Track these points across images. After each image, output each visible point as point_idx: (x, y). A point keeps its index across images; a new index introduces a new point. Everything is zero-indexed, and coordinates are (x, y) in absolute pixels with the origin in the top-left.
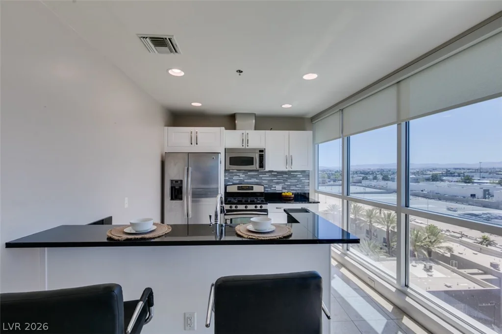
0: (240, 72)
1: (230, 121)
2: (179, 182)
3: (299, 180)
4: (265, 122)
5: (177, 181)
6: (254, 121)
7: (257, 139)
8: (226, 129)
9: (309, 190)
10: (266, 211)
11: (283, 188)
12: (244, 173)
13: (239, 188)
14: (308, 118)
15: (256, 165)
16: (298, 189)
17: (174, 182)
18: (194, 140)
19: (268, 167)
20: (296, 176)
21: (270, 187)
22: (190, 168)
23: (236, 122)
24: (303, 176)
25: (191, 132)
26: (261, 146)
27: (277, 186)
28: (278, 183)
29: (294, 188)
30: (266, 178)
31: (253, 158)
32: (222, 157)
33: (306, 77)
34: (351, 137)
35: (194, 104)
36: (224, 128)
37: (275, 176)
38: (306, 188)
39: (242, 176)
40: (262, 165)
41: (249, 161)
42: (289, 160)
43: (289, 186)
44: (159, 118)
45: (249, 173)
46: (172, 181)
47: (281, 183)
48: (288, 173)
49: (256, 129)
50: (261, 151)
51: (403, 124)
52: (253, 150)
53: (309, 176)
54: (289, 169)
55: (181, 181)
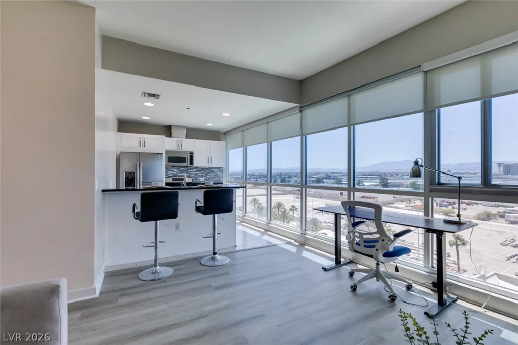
0: (188, 108)
1: (168, 130)
2: (132, 174)
3: (217, 175)
4: (193, 133)
5: (130, 173)
6: (185, 131)
7: (188, 145)
8: (166, 136)
9: (222, 181)
11: (205, 180)
12: (176, 169)
13: (174, 180)
14: (222, 132)
15: (187, 164)
16: (215, 180)
17: (128, 174)
18: (142, 143)
19: (196, 164)
20: (214, 171)
21: (196, 179)
22: (141, 164)
23: (172, 130)
24: (219, 171)
25: (140, 138)
26: (191, 150)
27: (201, 178)
28: (202, 176)
29: (212, 179)
30: (193, 172)
31: (185, 158)
32: (164, 156)
33: (224, 115)
34: (248, 147)
35: (143, 118)
36: (164, 136)
37: (200, 171)
38: (221, 179)
39: (175, 171)
40: (191, 163)
41: (182, 160)
42: (210, 160)
43: (209, 178)
45: (181, 169)
46: (126, 173)
47: (204, 176)
48: (209, 169)
49: (187, 137)
50: (191, 153)
52: (185, 152)
53: (223, 171)
54: (210, 166)
55: (134, 173)
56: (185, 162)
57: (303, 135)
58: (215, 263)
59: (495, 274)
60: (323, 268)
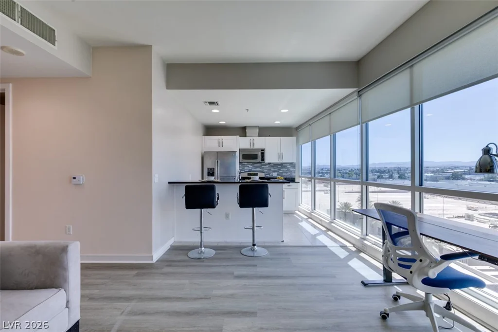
0: (247, 110)
1: (242, 131)
3: (288, 170)
4: (265, 131)
5: (211, 169)
6: (258, 131)
7: (259, 143)
8: (240, 136)
9: (295, 176)
11: (277, 175)
12: (251, 165)
13: (249, 174)
14: (294, 128)
15: (259, 159)
16: (288, 175)
18: (221, 144)
19: (267, 161)
20: (286, 166)
21: (269, 174)
22: (219, 161)
23: (247, 131)
24: (291, 167)
25: (219, 139)
26: (262, 147)
27: (274, 173)
28: (274, 171)
29: (284, 174)
30: (266, 168)
31: (257, 155)
32: (238, 154)
33: (282, 111)
34: (316, 141)
35: (220, 122)
36: (238, 136)
37: (272, 166)
38: (293, 174)
39: (250, 167)
40: (263, 159)
41: (255, 157)
42: (280, 156)
43: (282, 173)
44: (201, 131)
45: (255, 165)
46: (208, 169)
47: (276, 171)
48: (281, 164)
49: (260, 135)
50: (263, 150)
51: (332, 135)
52: (257, 150)
53: (295, 166)
54: (280, 162)
55: (214, 169)
56: (257, 159)
57: (363, 123)
58: (254, 253)
60: (362, 282)
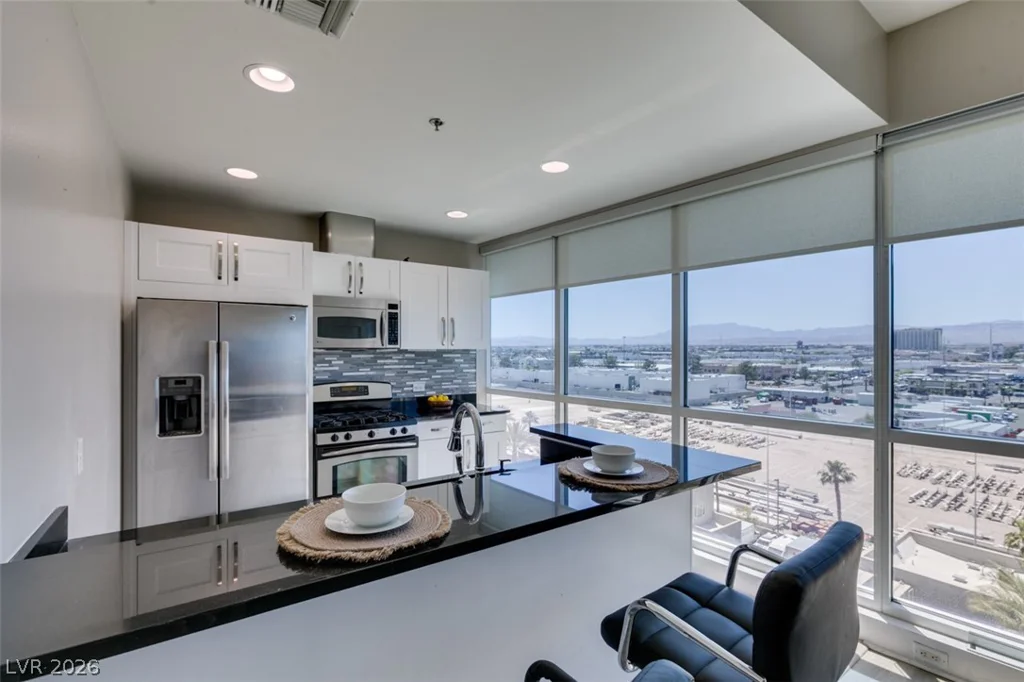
0: (438, 123)
2: (190, 383)
3: (458, 370)
5: (180, 381)
6: (372, 238)
9: (475, 389)
10: (413, 438)
11: (428, 387)
12: (341, 357)
13: (333, 392)
15: (382, 337)
16: (455, 387)
17: (172, 384)
18: (227, 268)
20: (450, 361)
21: (401, 386)
22: (227, 345)
23: (330, 235)
24: (466, 362)
25: (220, 246)
26: (391, 295)
27: (415, 384)
28: (417, 377)
29: (446, 385)
30: (392, 364)
31: (373, 321)
35: (235, 172)
36: (310, 245)
37: (411, 361)
38: (471, 384)
39: (337, 363)
40: (393, 338)
41: (364, 328)
42: (448, 327)
43: (439, 382)
45: (353, 356)
46: (164, 381)
47: (423, 376)
50: (393, 306)
52: (374, 303)
53: (475, 359)
54: (447, 346)
55: (198, 380)
56: (375, 336)
57: (882, 242)
59: (910, 534)
